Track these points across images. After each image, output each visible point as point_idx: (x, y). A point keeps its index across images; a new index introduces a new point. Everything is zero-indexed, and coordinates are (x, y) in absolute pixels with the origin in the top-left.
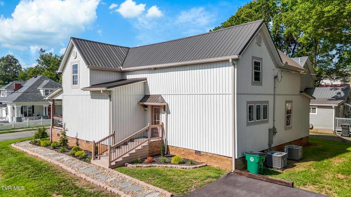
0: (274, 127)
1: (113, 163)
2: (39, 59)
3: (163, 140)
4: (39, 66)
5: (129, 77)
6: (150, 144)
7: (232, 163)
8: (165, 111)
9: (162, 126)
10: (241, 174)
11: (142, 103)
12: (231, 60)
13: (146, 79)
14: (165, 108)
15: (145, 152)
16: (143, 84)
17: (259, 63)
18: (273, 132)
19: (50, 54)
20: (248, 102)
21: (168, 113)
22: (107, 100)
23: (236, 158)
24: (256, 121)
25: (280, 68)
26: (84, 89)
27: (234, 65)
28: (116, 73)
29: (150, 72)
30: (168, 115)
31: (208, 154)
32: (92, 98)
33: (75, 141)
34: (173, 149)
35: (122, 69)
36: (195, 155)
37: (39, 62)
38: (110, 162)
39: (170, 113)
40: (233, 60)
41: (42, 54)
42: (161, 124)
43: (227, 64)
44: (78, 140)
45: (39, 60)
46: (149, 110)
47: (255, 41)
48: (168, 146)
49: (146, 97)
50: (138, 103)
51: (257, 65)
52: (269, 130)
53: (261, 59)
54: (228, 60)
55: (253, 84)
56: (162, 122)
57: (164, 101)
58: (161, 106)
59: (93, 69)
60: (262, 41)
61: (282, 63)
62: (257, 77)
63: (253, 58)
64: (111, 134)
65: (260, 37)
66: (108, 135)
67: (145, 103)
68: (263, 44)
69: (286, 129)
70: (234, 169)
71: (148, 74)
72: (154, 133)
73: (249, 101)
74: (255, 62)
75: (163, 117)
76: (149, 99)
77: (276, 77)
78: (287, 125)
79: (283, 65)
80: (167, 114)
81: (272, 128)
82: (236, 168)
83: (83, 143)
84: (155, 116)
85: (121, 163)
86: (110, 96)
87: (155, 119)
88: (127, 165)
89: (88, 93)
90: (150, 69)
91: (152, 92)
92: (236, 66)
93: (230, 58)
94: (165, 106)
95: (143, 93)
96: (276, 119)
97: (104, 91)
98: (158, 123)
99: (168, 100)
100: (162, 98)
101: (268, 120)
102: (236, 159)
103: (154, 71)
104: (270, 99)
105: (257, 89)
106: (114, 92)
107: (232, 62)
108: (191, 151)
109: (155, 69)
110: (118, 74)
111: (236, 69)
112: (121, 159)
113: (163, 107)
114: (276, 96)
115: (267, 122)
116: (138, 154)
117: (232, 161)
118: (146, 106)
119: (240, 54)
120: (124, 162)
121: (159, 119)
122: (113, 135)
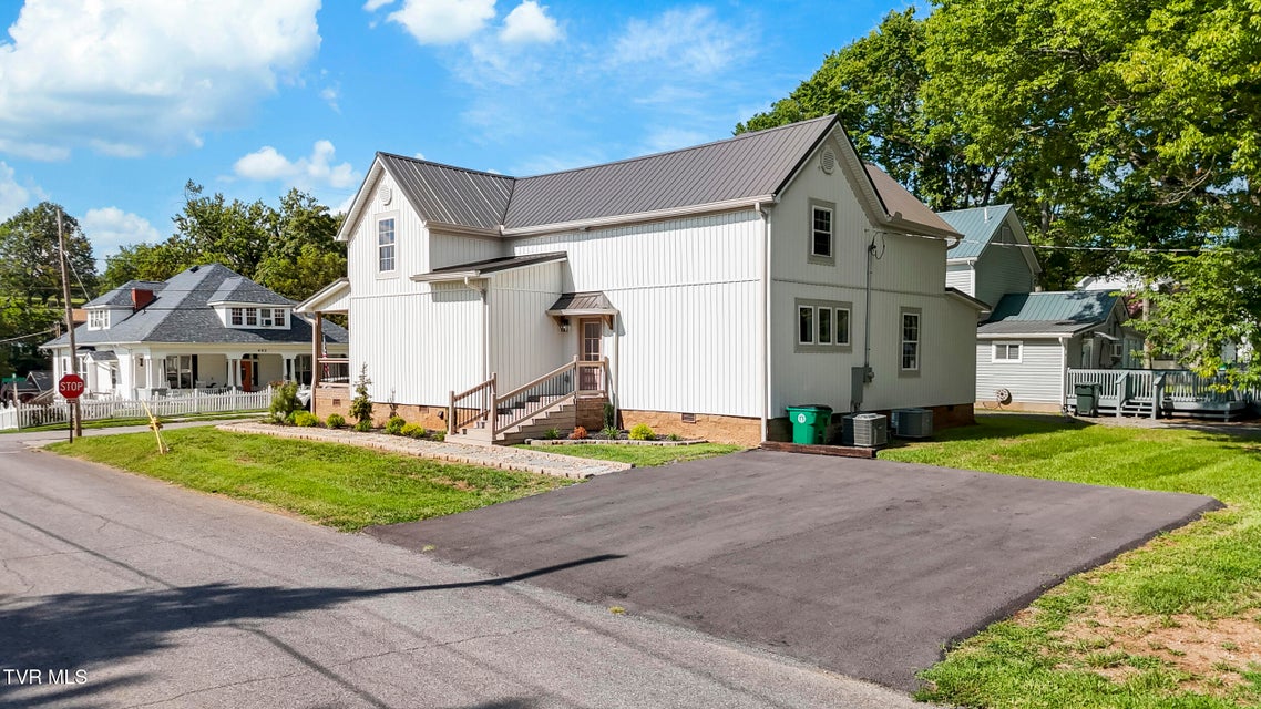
0: (867, 365)
1: (501, 437)
2: (184, 215)
3: (608, 398)
4: (178, 236)
5: (520, 251)
6: (578, 403)
7: (760, 429)
8: (611, 328)
9: (606, 364)
10: (777, 448)
11: (557, 313)
12: (757, 207)
13: (564, 255)
14: (612, 321)
15: (567, 421)
16: (558, 267)
17: (828, 214)
18: (863, 376)
19: (217, 197)
20: (798, 300)
21: (621, 332)
22: (476, 302)
23: (769, 417)
24: (820, 343)
25: (883, 226)
26: (417, 279)
27: (765, 216)
28: (488, 242)
29: (576, 236)
30: (620, 338)
31: (711, 418)
32: (435, 300)
33: (388, 411)
34: (631, 416)
35: (505, 231)
36: (683, 425)
37: (182, 224)
38: (495, 433)
39: (623, 334)
40: (764, 205)
41: (192, 197)
42: (602, 359)
43: (751, 214)
44: (395, 406)
45: (180, 219)
46: (573, 329)
47: (817, 163)
48: (619, 411)
49: (566, 298)
50: (546, 312)
51: (822, 219)
52: (853, 369)
53: (833, 205)
54: (753, 206)
55: (811, 260)
56: (606, 354)
57: (610, 305)
58: (603, 315)
59: (436, 230)
60: (836, 162)
61: (886, 216)
62: (822, 245)
63: (812, 201)
64: (488, 379)
65: (829, 156)
66: (481, 382)
67: (565, 312)
68: (837, 169)
69: (901, 374)
70: (764, 439)
71: (571, 243)
72: (587, 380)
73: (800, 296)
74: (816, 211)
75: (607, 344)
76: (574, 303)
77: (872, 247)
78: (907, 364)
79: (890, 219)
80: (618, 336)
81: (862, 365)
82: (768, 439)
83: (409, 413)
84: (588, 343)
85: (517, 437)
86: (484, 293)
87: (588, 350)
88: (529, 443)
89: (426, 287)
90: (575, 230)
91: (579, 286)
92: (769, 219)
93: (756, 200)
94: (611, 316)
95: (558, 290)
96: (871, 346)
97: (472, 281)
98: (596, 358)
99: (619, 303)
100: (605, 298)
101: (851, 346)
102: (768, 421)
103: (585, 236)
104: (858, 300)
105: (821, 271)
106: (493, 281)
107: (761, 210)
108: (674, 415)
109: (589, 229)
110: (493, 243)
111: (769, 225)
112: (515, 429)
113: (608, 318)
114: (873, 293)
115: (849, 350)
116: (552, 421)
117: (760, 426)
118: (564, 321)
119: (777, 192)
120: (522, 436)
121: (597, 350)
122: (493, 383)
